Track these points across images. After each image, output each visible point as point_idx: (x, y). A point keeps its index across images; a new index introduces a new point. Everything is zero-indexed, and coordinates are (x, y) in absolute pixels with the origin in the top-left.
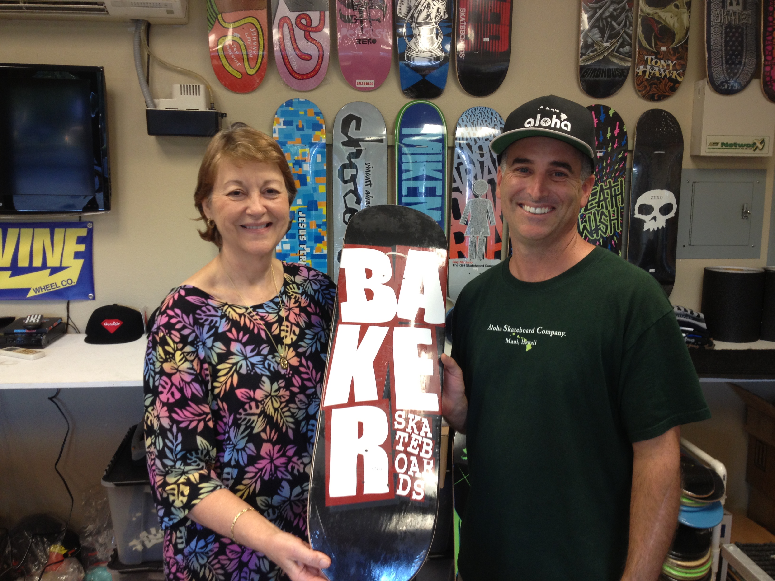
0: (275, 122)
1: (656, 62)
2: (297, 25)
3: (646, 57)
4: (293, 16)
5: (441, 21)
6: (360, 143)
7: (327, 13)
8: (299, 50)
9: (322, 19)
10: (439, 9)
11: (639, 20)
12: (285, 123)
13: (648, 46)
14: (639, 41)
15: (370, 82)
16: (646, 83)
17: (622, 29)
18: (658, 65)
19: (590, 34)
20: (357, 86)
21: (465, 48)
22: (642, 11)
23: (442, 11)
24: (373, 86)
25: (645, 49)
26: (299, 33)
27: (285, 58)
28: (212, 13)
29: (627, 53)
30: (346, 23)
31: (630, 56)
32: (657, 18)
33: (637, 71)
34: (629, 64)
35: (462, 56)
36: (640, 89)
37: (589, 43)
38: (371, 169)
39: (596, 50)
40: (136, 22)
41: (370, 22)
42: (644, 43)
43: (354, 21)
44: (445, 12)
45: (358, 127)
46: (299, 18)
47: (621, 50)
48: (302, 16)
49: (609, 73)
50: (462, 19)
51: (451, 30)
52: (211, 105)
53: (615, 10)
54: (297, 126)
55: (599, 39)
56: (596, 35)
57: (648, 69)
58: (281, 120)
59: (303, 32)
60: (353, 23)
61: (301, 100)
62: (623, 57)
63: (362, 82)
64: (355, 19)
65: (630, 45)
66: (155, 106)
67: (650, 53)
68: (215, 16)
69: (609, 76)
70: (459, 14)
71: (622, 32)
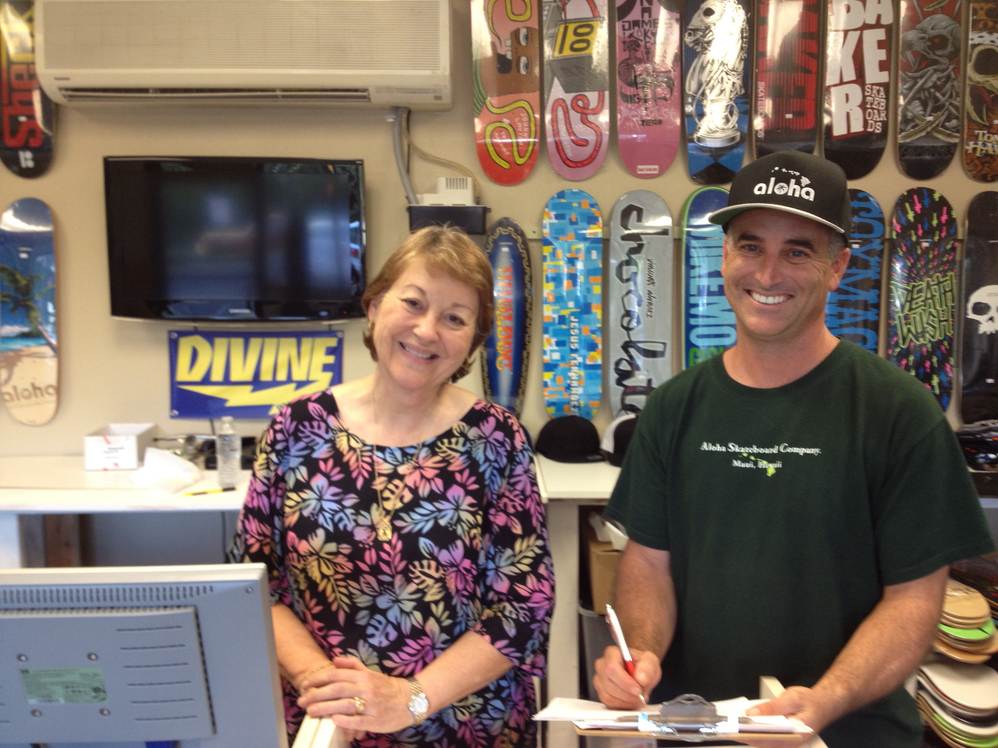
0: (545, 216)
1: (989, 138)
2: (573, 108)
3: (977, 132)
4: (568, 98)
5: (737, 98)
6: (642, 237)
7: (607, 93)
8: (575, 135)
9: (601, 100)
10: (734, 83)
11: (968, 90)
12: (557, 217)
13: (978, 120)
14: (968, 114)
15: (654, 168)
16: (977, 162)
17: (947, 101)
18: (991, 140)
19: (910, 108)
20: (639, 172)
21: (765, 127)
22: (970, 79)
23: (737, 86)
24: (656, 172)
25: (976, 122)
26: (575, 116)
27: (558, 145)
28: (479, 97)
29: (954, 128)
30: (628, 103)
31: (957, 131)
32: (988, 87)
33: (967, 148)
34: (956, 140)
35: (761, 135)
36: (970, 169)
37: (909, 117)
38: (654, 266)
39: (917, 125)
40: (396, 109)
41: (655, 101)
42: (974, 116)
43: (636, 100)
44: (741, 87)
45: (639, 219)
46: (575, 99)
47: (947, 124)
48: (579, 98)
49: (932, 150)
50: (761, 94)
51: (747, 107)
52: (477, 199)
53: (939, 79)
54: (570, 220)
55: (922, 112)
56: (917, 108)
57: (980, 146)
58: (553, 214)
59: (579, 115)
60: (636, 103)
61: (574, 190)
62: (949, 132)
63: (643, 169)
64: (638, 98)
65: (957, 118)
66: (417, 201)
67: (982, 127)
68: (483, 101)
69: (933, 155)
70: (757, 88)
71: (947, 104)
